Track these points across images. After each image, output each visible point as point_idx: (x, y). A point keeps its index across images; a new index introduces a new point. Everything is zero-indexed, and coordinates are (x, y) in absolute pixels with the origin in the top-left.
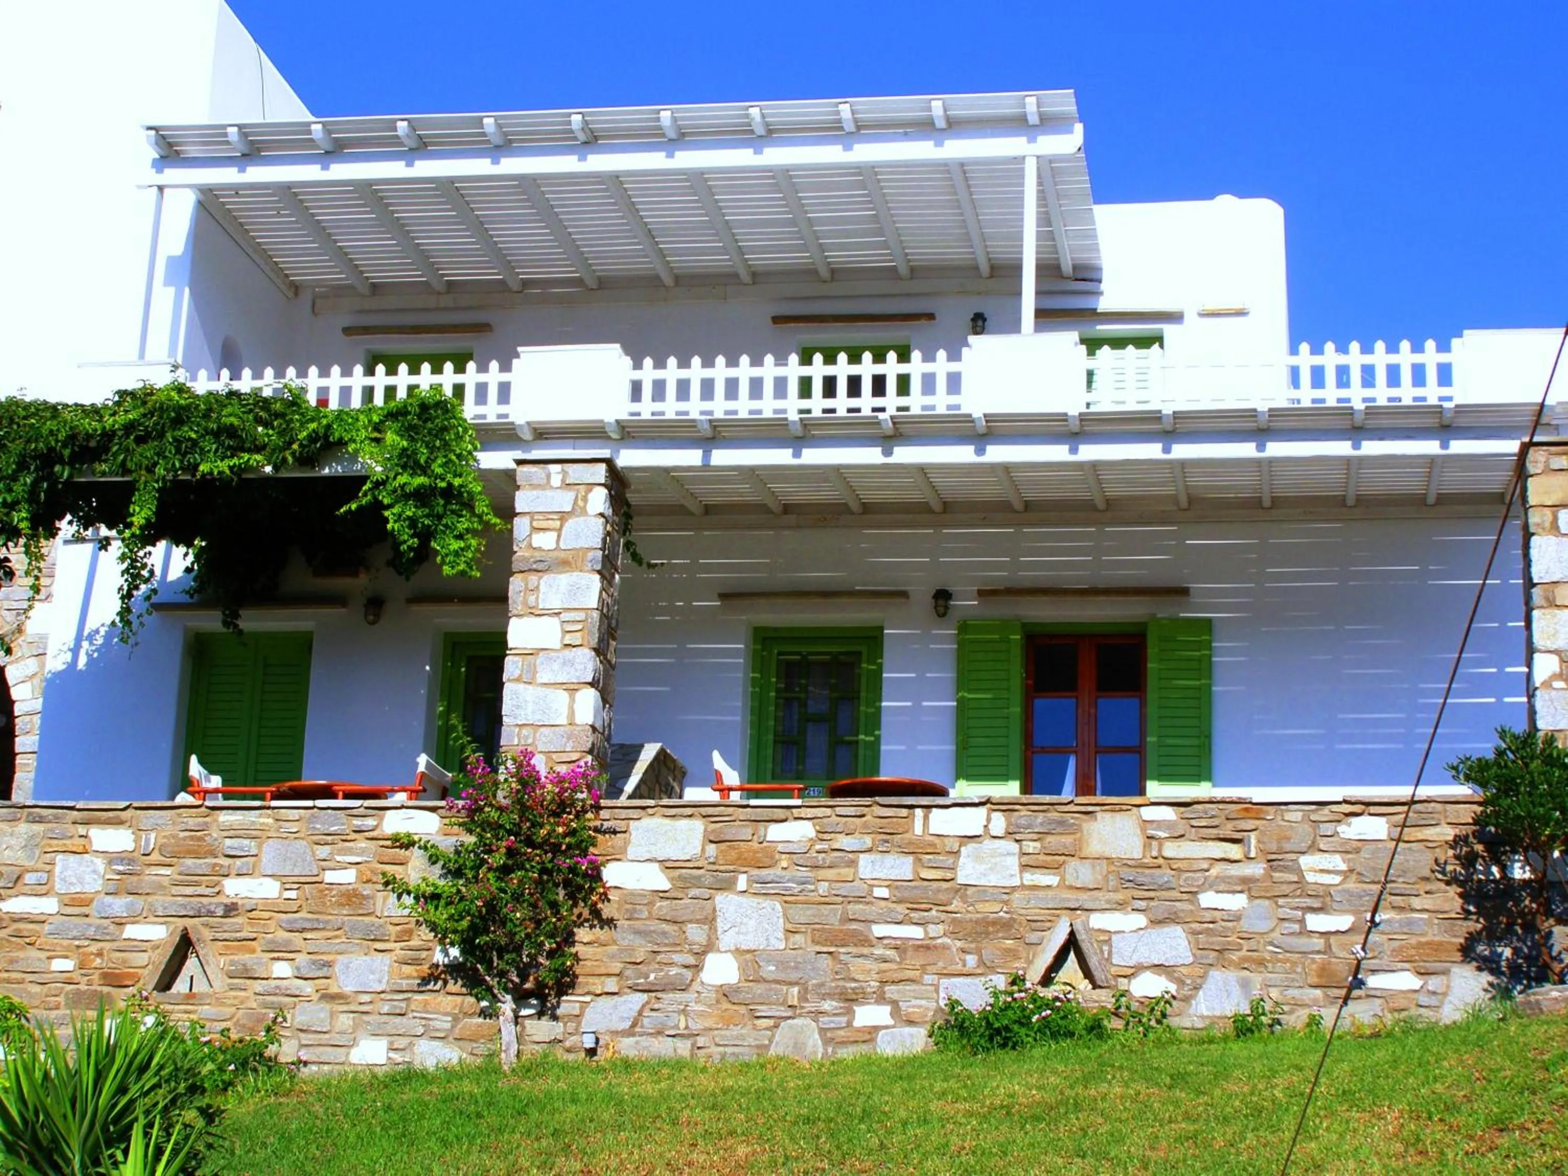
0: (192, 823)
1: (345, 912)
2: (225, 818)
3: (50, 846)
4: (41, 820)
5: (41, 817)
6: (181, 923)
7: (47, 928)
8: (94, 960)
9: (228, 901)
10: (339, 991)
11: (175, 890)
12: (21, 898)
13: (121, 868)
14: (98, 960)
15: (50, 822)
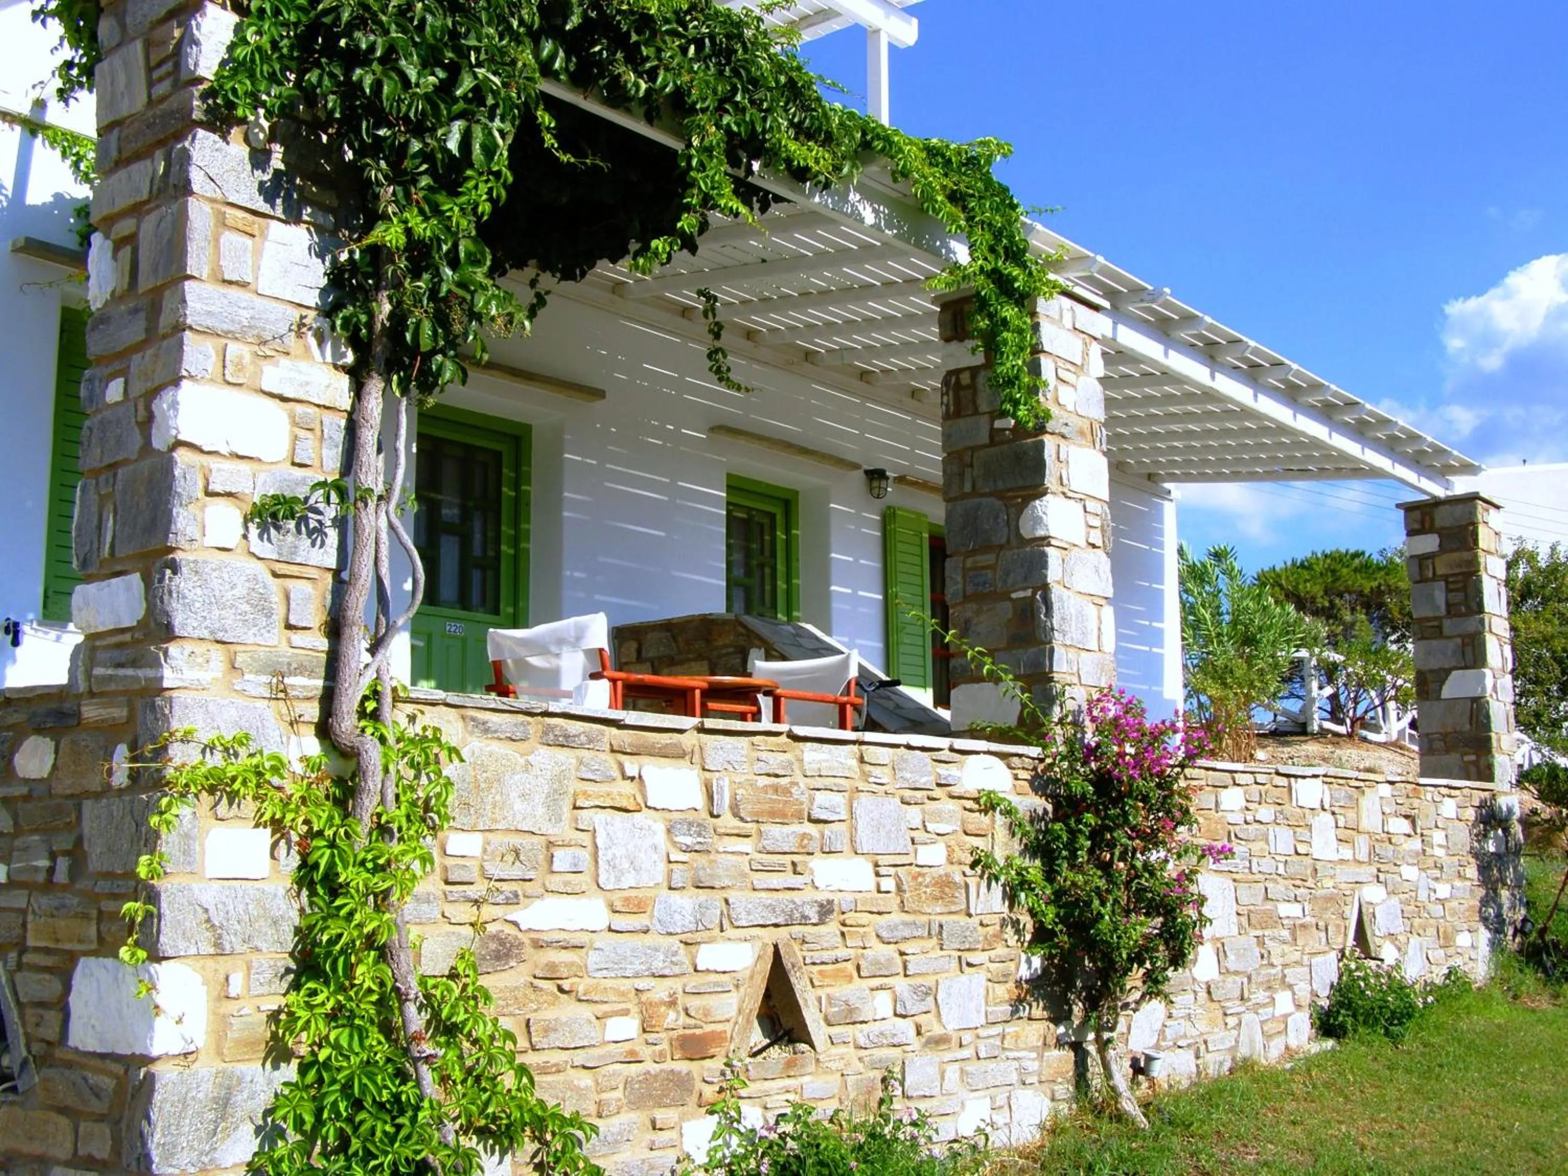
0: (775, 761)
1: (938, 910)
2: (812, 754)
3: (587, 795)
4: (565, 742)
5: (566, 737)
6: (770, 936)
7: (593, 959)
8: (665, 1016)
9: (822, 897)
10: (943, 1031)
11: (762, 879)
12: (550, 900)
13: (688, 840)
14: (672, 1015)
15: (581, 747)
